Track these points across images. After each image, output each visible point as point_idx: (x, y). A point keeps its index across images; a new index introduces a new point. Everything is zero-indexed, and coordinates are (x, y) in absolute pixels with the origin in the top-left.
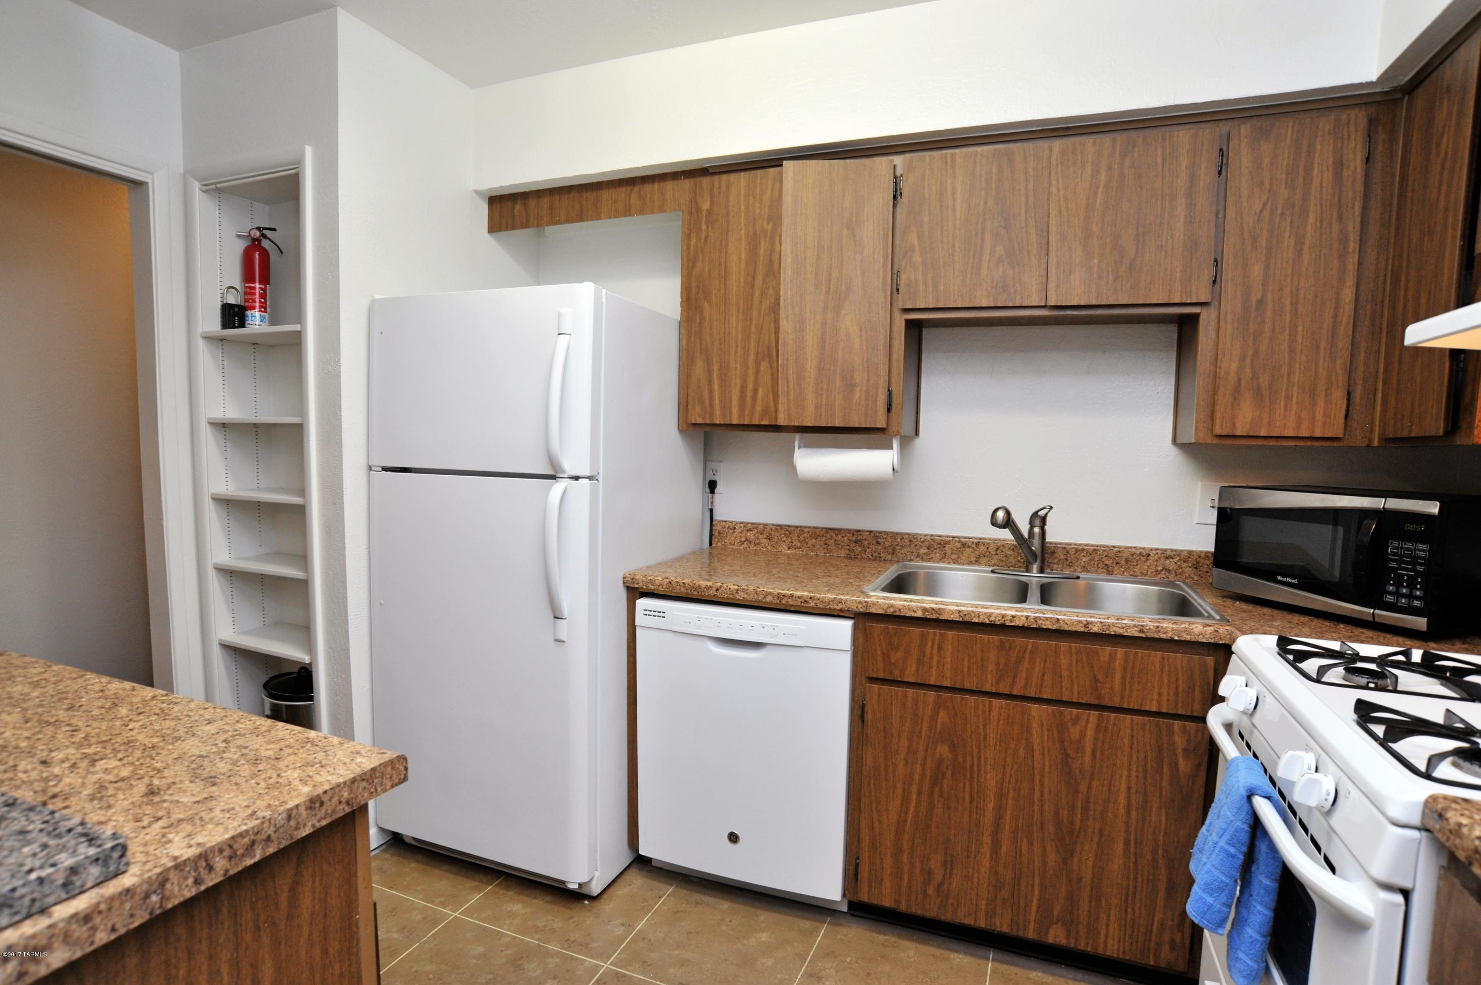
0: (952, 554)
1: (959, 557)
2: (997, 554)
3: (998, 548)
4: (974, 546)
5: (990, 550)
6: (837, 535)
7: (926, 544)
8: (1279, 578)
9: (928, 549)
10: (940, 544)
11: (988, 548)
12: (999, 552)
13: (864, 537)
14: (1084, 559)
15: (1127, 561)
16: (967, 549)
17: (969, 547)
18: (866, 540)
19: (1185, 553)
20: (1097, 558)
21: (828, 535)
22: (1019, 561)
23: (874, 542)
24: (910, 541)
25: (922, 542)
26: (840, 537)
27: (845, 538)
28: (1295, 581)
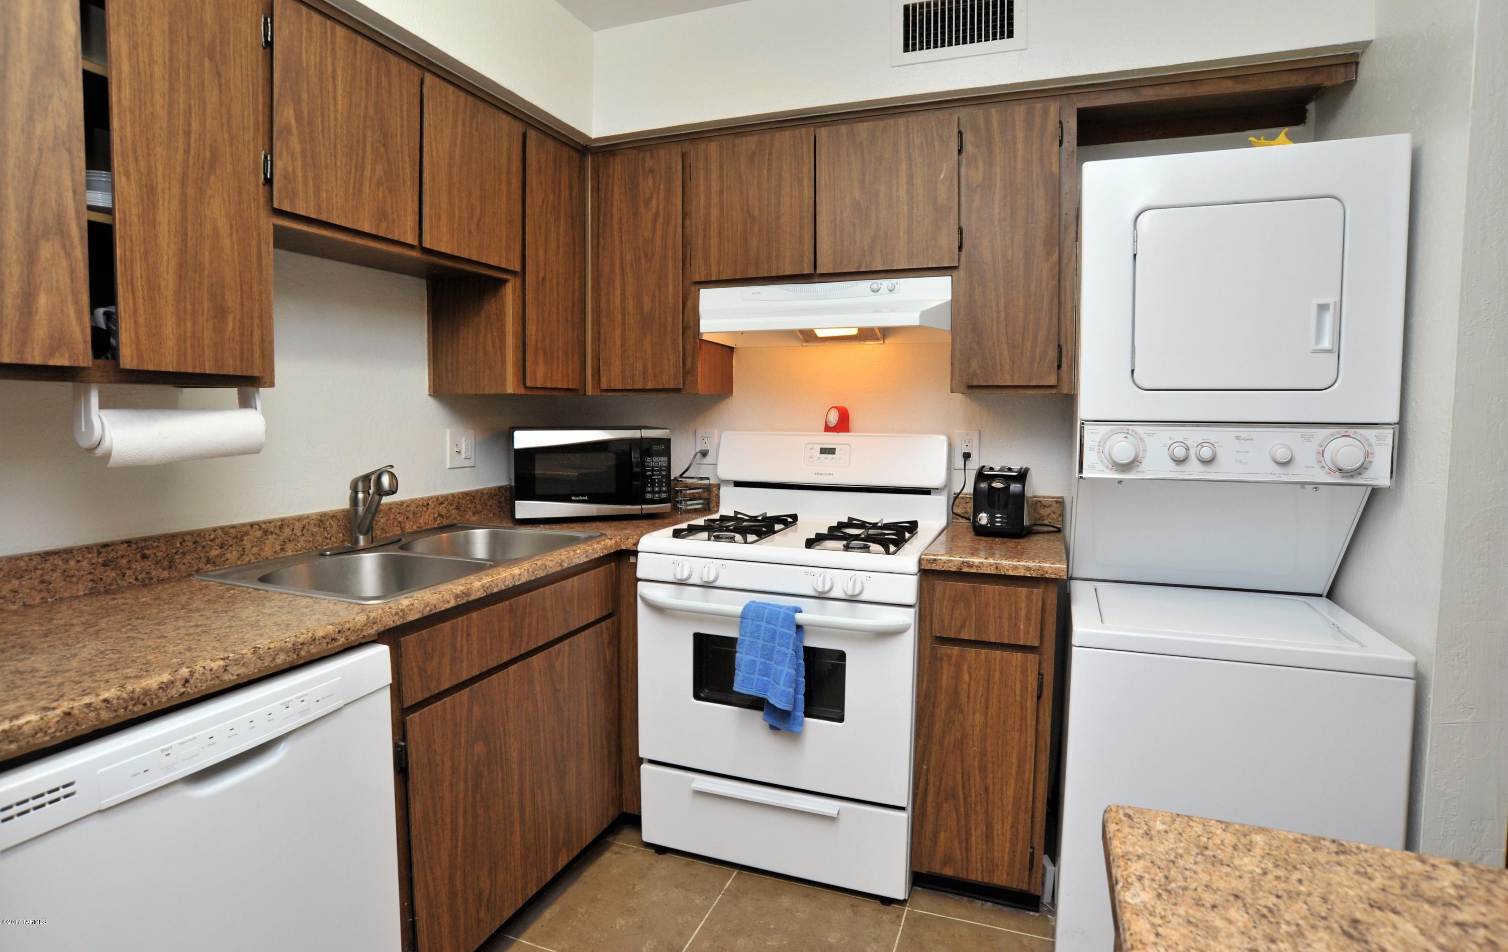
0: (252, 547)
1: (261, 550)
2: (303, 535)
3: (304, 528)
4: (277, 531)
5: (295, 531)
6: (67, 561)
7: (218, 541)
8: (573, 498)
9: (221, 548)
10: (236, 537)
11: (293, 530)
12: (305, 530)
13: (120, 553)
14: (382, 520)
15: (414, 513)
16: (270, 537)
17: (272, 533)
18: (123, 557)
19: (450, 497)
20: (392, 517)
21: (48, 565)
22: (326, 538)
23: (138, 556)
24: (195, 543)
25: (212, 540)
26: (72, 563)
27: (84, 563)
28: (586, 498)
